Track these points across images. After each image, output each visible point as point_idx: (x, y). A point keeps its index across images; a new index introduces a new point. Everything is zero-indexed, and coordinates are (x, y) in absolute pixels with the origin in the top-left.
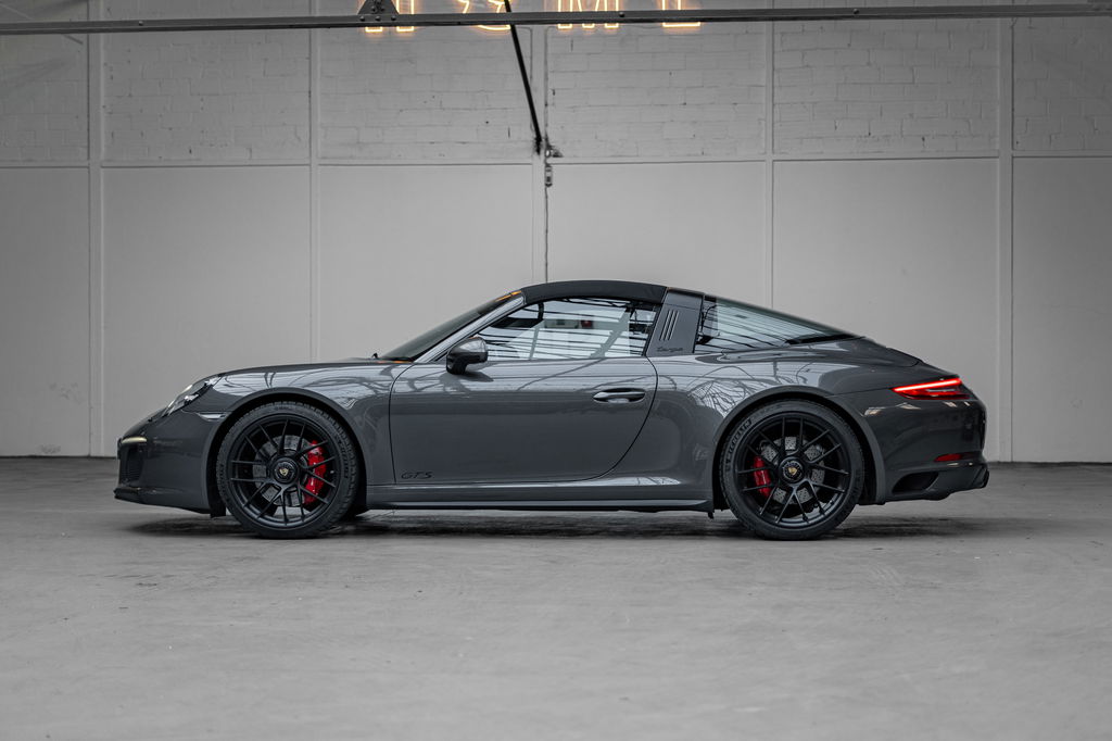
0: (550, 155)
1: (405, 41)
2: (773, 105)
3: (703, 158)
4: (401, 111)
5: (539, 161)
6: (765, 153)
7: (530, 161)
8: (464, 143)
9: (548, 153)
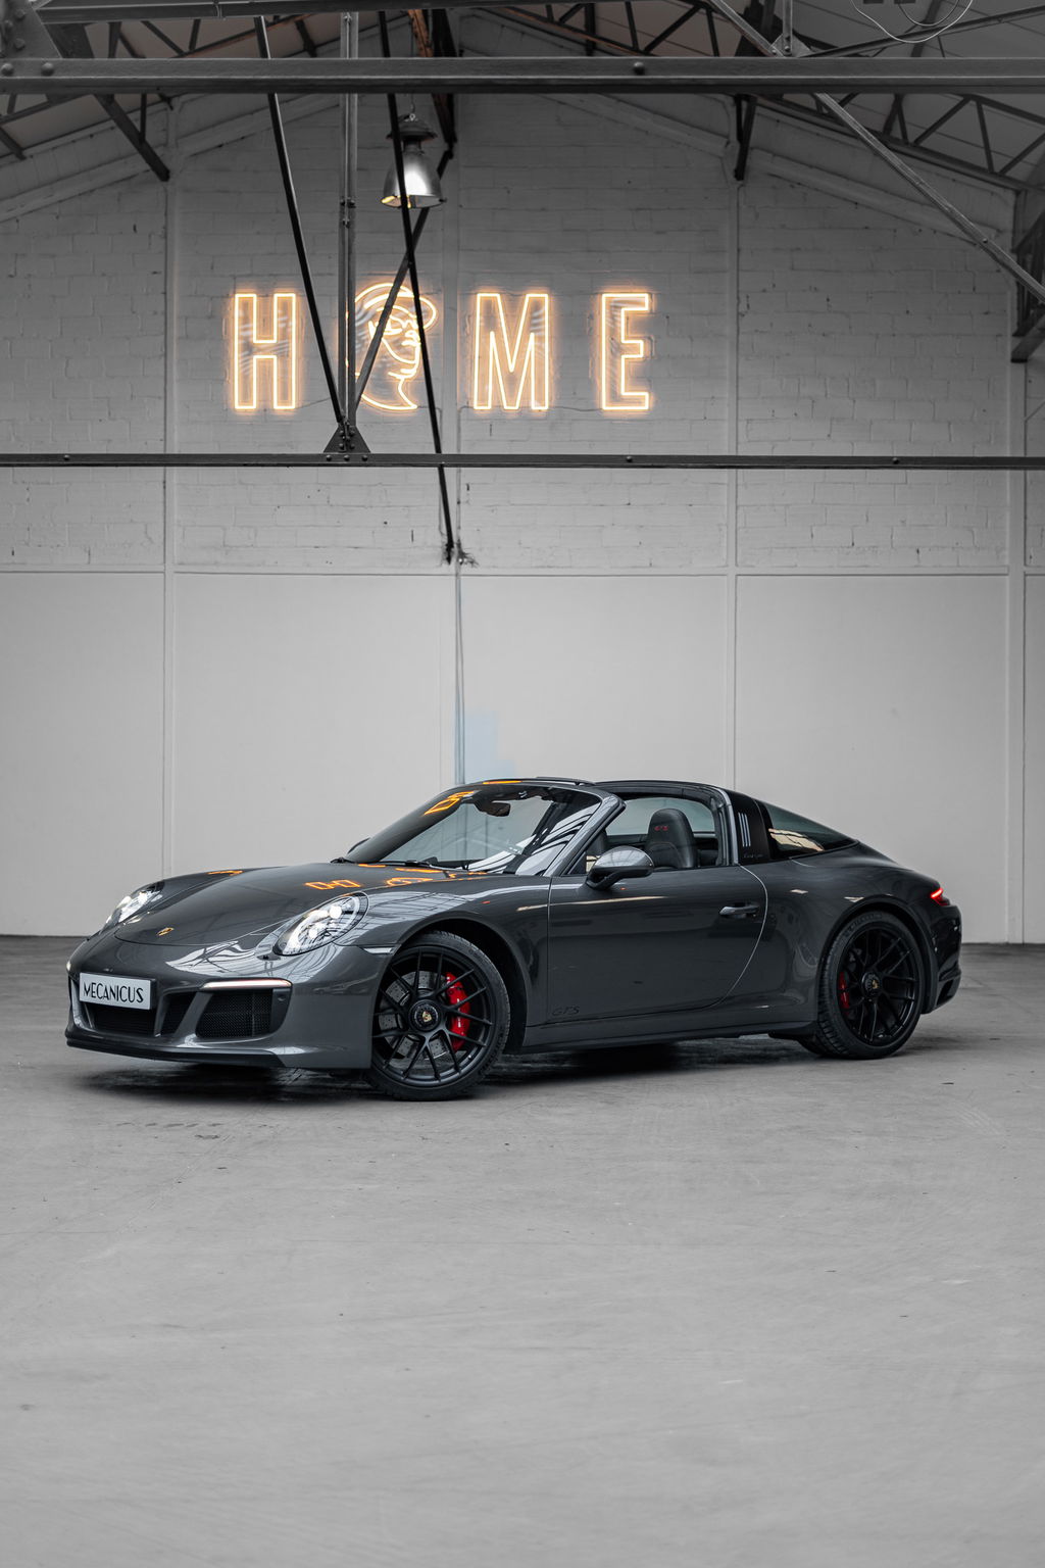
0: (463, 563)
1: (284, 421)
3: (653, 571)
4: (279, 507)
5: (448, 572)
6: (727, 565)
7: (438, 571)
8: (356, 548)
9: (460, 561)
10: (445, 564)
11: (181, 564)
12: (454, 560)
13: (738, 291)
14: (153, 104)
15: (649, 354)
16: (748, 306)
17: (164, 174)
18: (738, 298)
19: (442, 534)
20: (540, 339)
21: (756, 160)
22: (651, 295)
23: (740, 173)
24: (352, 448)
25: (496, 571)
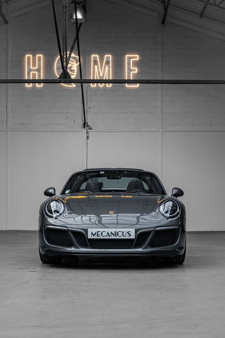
0: (88, 129)
1: (39, 90)
2: (162, 113)
3: (140, 130)
4: (38, 113)
5: (84, 131)
6: (160, 129)
7: (81, 131)
8: (59, 124)
9: (87, 128)
10: (83, 129)
11: (11, 129)
12: (86, 127)
13: (163, 55)
14: (3, 3)
15: (138, 71)
16: (165, 59)
17: (6, 22)
18: (163, 56)
19: (82, 120)
20: (109, 67)
21: (168, 19)
22: (139, 55)
23: (163, 22)
24: (66, 78)
25: (97, 131)
